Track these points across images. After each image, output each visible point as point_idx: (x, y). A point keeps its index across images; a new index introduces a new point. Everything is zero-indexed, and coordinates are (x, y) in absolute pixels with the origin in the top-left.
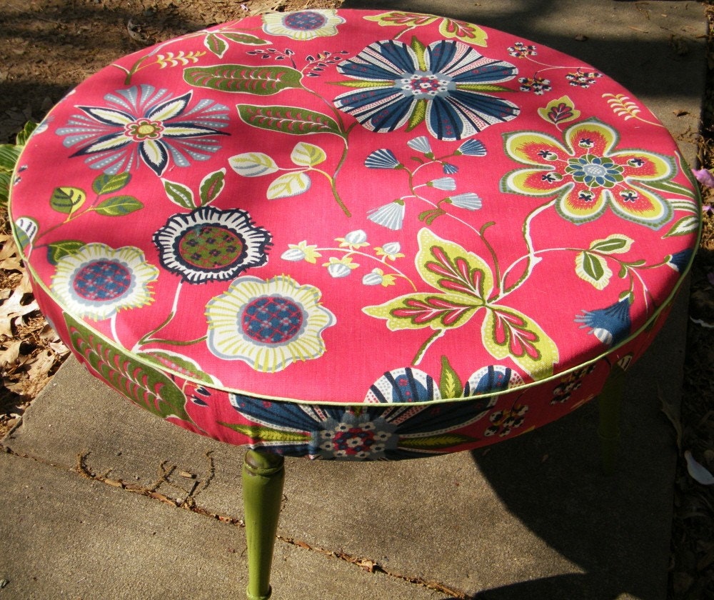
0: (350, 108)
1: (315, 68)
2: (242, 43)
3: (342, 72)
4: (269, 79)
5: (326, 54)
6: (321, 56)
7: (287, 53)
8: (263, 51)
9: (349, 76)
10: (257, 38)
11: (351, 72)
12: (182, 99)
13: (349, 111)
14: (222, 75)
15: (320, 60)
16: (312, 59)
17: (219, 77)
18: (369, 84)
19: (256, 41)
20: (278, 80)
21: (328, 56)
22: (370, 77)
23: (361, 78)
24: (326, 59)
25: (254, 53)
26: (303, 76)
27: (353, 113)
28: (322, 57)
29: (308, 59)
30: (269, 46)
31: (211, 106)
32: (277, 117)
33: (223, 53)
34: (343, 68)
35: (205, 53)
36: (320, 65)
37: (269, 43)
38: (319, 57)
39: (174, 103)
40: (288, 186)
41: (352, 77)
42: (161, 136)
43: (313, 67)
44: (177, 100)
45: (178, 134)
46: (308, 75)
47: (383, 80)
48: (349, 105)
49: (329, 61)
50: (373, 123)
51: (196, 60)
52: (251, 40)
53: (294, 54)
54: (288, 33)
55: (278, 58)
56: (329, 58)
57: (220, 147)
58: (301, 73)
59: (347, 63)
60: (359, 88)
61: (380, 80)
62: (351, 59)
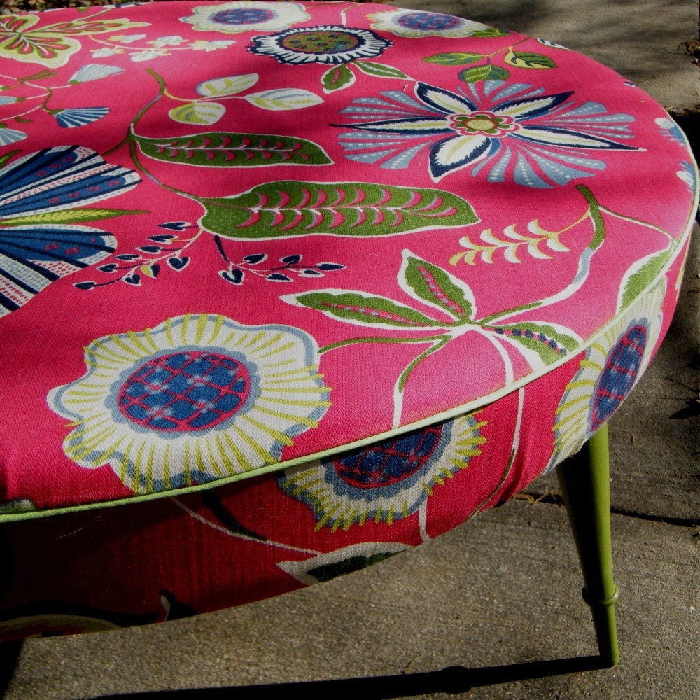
0: (110, 174)
1: (168, 242)
2: (366, 295)
3: (105, 238)
4: (277, 210)
5: (136, 279)
6: (151, 274)
7: (237, 273)
8: (302, 273)
9: (93, 230)
10: (328, 313)
11: (85, 240)
12: (447, 168)
13: (114, 169)
14: (384, 214)
15: (153, 262)
16: (174, 262)
17: (391, 209)
18: (54, 218)
19: (327, 302)
20: (256, 210)
21: (131, 273)
22: (46, 232)
23: (69, 227)
24: (140, 263)
25: (324, 268)
26: (199, 222)
27: (107, 166)
28: (147, 270)
29: (185, 260)
30: (291, 289)
31: (384, 160)
32: (251, 151)
33: (405, 265)
34: (101, 247)
35: (454, 261)
36: (154, 249)
37: (290, 299)
38: (156, 269)
39: (458, 160)
40: (229, 85)
41: (87, 229)
42: (448, 118)
43: (174, 243)
44: (453, 166)
45: (420, 122)
46: (188, 224)
47: (18, 228)
48: (111, 178)
49: (133, 260)
50: (76, 156)
51: (464, 242)
52: (340, 305)
53: (220, 273)
54: (239, 334)
55: (260, 257)
56: (130, 267)
57: (342, 112)
58: (203, 228)
59: (88, 260)
60: (76, 209)
61: (25, 227)
62: (74, 269)
